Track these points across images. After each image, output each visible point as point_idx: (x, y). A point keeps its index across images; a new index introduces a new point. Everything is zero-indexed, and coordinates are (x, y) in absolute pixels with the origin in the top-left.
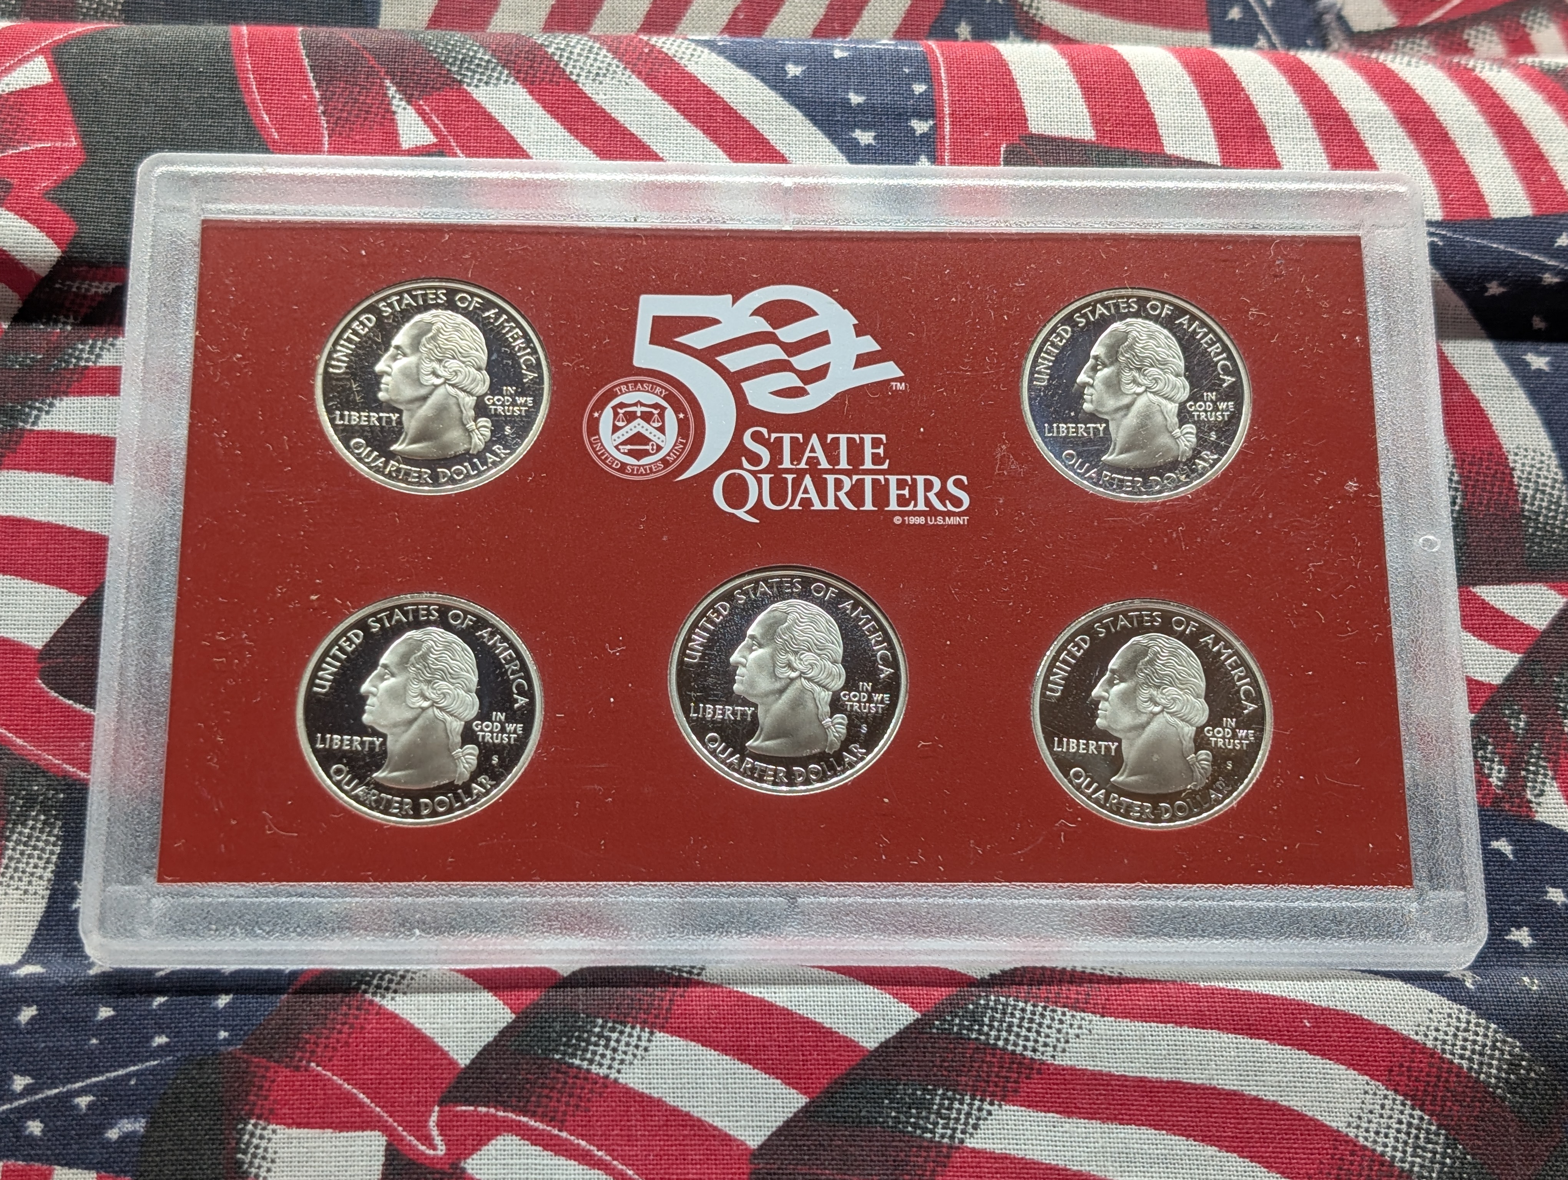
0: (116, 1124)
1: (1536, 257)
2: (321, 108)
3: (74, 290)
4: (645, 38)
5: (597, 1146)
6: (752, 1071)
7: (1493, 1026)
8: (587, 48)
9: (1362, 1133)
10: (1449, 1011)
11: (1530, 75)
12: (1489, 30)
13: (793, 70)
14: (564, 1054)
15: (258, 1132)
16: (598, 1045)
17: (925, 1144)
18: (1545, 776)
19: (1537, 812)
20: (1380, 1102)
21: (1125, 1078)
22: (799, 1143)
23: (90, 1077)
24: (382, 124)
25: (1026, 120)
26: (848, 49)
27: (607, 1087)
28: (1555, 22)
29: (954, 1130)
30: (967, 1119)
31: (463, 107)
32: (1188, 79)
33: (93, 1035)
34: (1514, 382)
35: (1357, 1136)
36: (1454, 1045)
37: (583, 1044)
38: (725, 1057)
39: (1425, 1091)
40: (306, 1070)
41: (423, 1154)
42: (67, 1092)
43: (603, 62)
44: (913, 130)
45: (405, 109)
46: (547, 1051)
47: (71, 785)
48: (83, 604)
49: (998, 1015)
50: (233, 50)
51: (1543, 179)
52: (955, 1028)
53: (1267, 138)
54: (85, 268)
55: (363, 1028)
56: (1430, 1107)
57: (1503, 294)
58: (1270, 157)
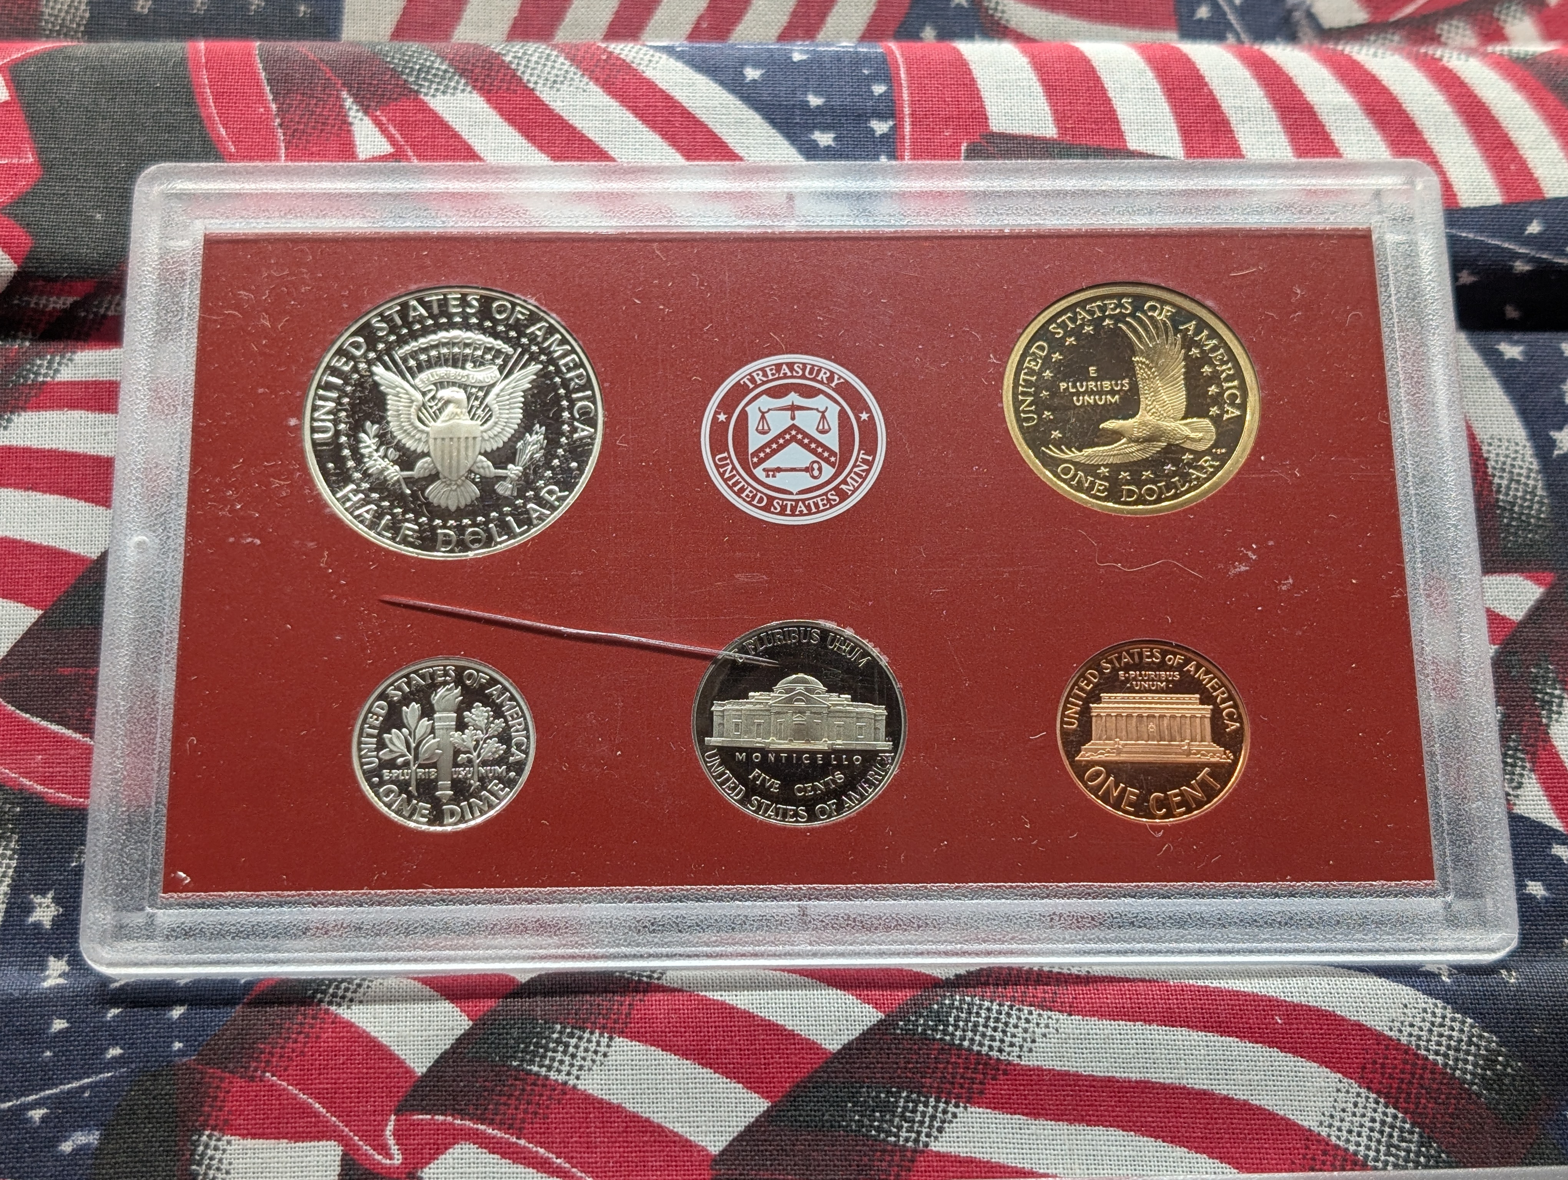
0: (70, 1136)
1: (1506, 245)
2: (278, 120)
3: (32, 305)
4: (603, 45)
5: (556, 1153)
6: (713, 1076)
7: (1469, 1020)
8: (545, 56)
9: (1334, 1132)
10: (1424, 1005)
11: (1499, 63)
12: (1461, 24)
13: (752, 74)
14: (522, 1060)
15: (213, 1143)
16: (557, 1052)
17: (889, 1148)
18: (1523, 768)
19: (1515, 804)
20: (1353, 1100)
21: (1094, 1079)
22: (761, 1148)
23: (44, 1090)
24: (338, 135)
25: (987, 118)
26: (807, 52)
27: (565, 1094)
28: (1529, 14)
29: (919, 1133)
30: (931, 1121)
31: (420, 116)
32: (1150, 75)
33: (47, 1048)
34: (1487, 372)
35: (1329, 1135)
36: (1428, 1041)
37: (541, 1050)
38: (685, 1062)
39: (1399, 1088)
40: (261, 1081)
41: (379, 1163)
42: (20, 1105)
43: (560, 69)
44: (873, 131)
45: (361, 120)
46: (505, 1058)
47: (27, 798)
48: (40, 617)
49: (964, 1015)
50: (190, 65)
51: (1512, 167)
52: (920, 1029)
53: (1231, 131)
54: (41, 283)
55: (318, 1037)
56: (1404, 1105)
57: (1474, 283)
58: (1235, 150)
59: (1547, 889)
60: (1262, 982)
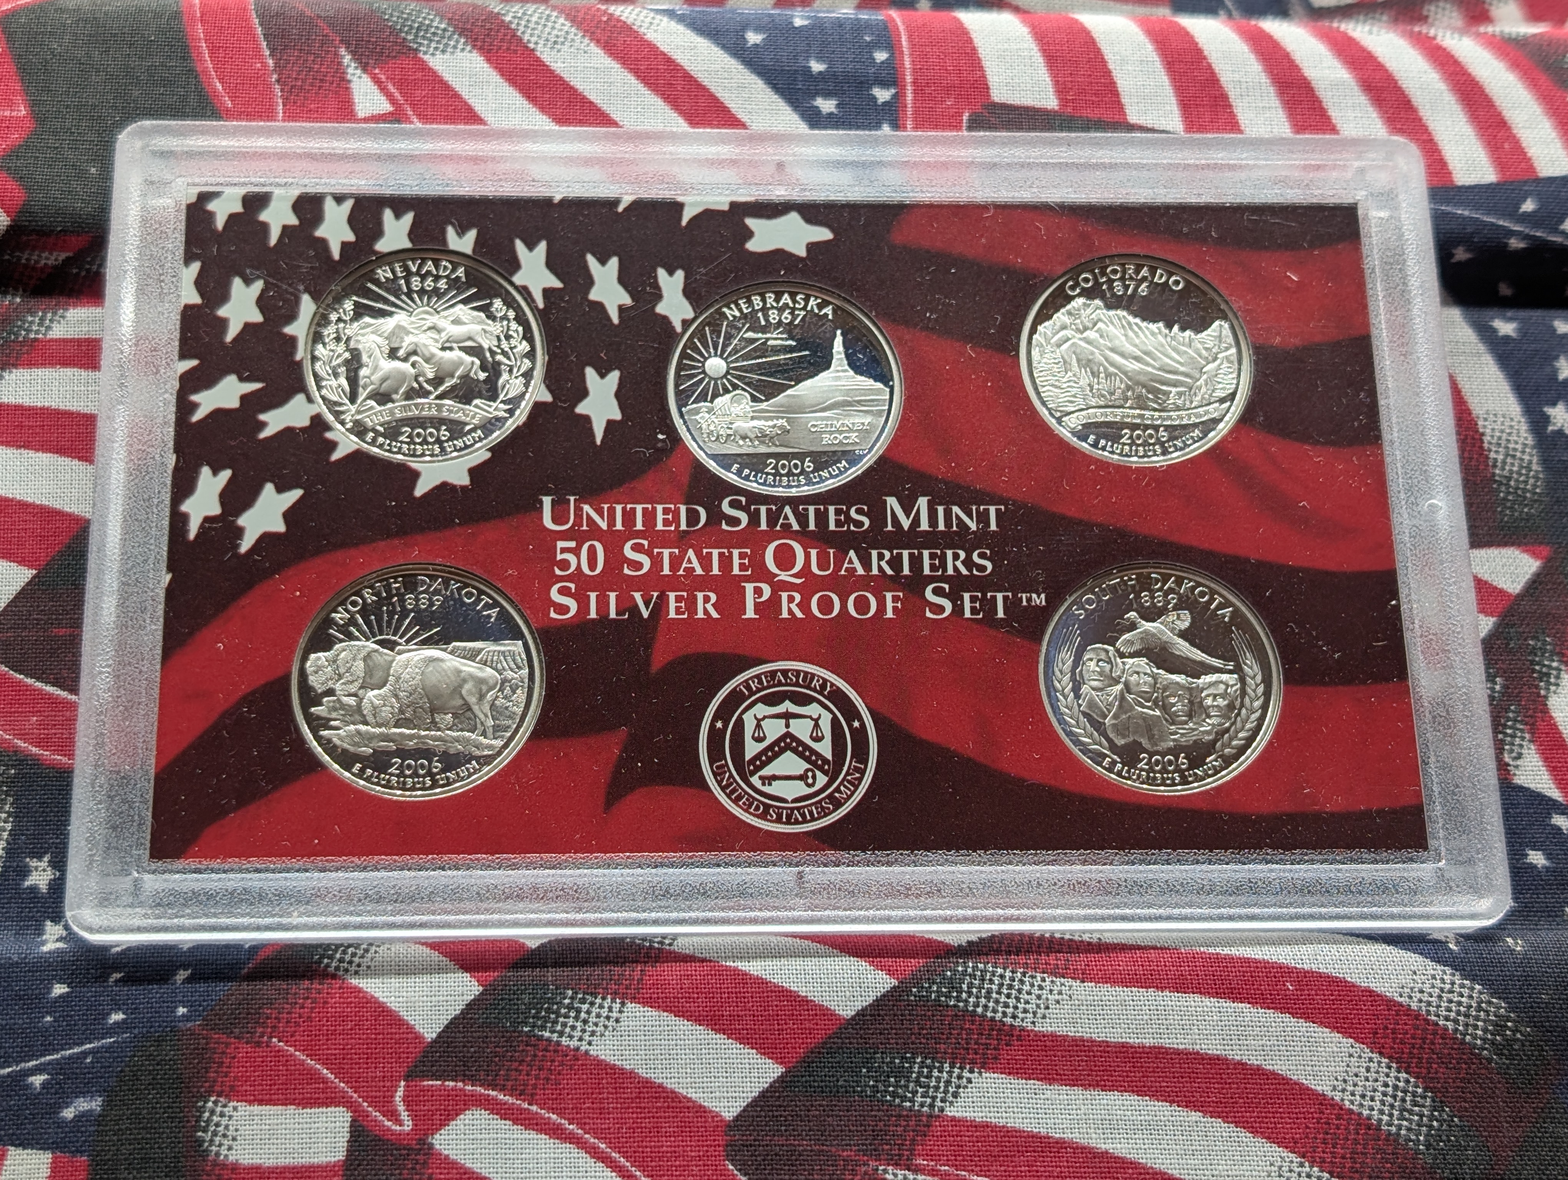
0: (72, 1103)
1: (1501, 223)
2: (275, 76)
3: (23, 261)
4: (603, 7)
5: (569, 1119)
6: (726, 1041)
7: (1477, 987)
8: (545, 16)
9: (1347, 1097)
10: (1432, 972)
11: (1491, 43)
13: (753, 38)
14: (534, 1026)
15: (219, 1109)
16: (569, 1017)
17: (905, 1113)
18: (1523, 739)
19: (1515, 775)
20: (1365, 1065)
21: (1107, 1044)
22: (776, 1113)
23: (45, 1056)
24: (336, 93)
25: (988, 88)
26: (808, 18)
27: (578, 1060)
29: (934, 1098)
30: (946, 1087)
31: (419, 75)
32: (1148, 48)
33: (47, 1013)
34: (1482, 348)
35: (1342, 1100)
36: (1439, 1006)
37: (553, 1016)
38: (698, 1027)
39: (1411, 1053)
40: (267, 1046)
41: (389, 1130)
42: (20, 1071)
43: (561, 30)
44: (874, 98)
45: (360, 77)
46: (516, 1023)
47: (21, 760)
48: (34, 577)
49: (977, 982)
50: (185, 18)
51: (1506, 146)
52: (933, 996)
53: (1230, 106)
54: (34, 237)
55: (326, 1003)
56: (1416, 1070)
57: (1470, 260)
58: (1233, 125)
59: (1548, 859)
60: (1272, 949)
